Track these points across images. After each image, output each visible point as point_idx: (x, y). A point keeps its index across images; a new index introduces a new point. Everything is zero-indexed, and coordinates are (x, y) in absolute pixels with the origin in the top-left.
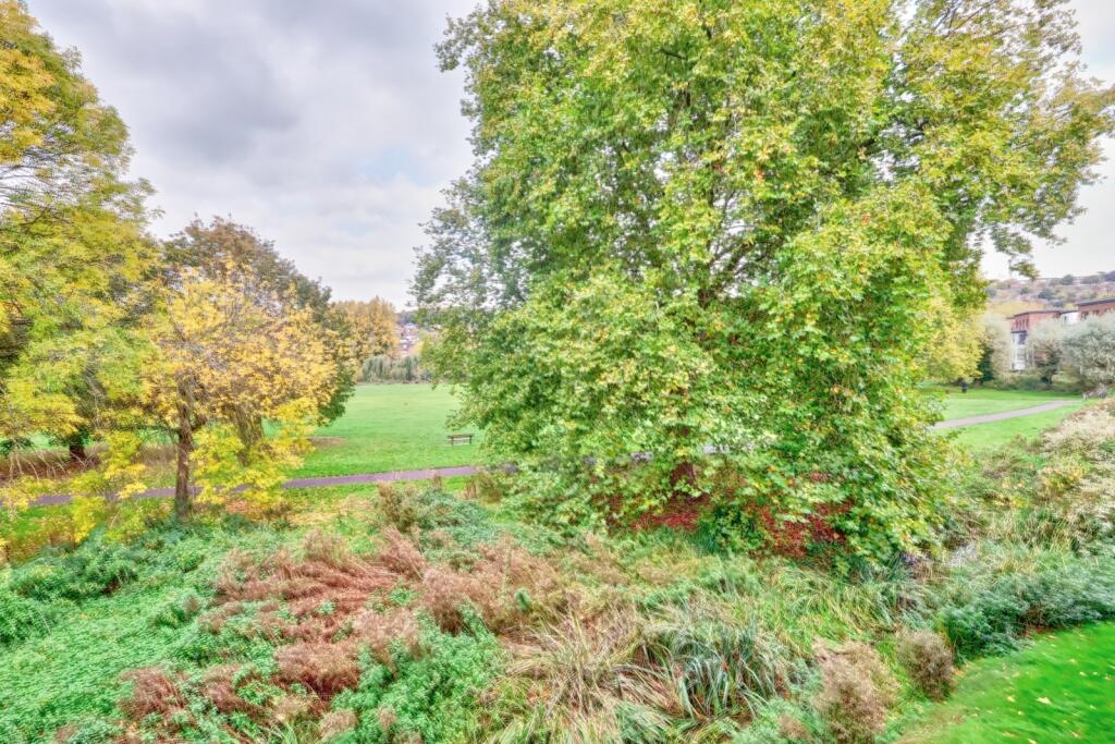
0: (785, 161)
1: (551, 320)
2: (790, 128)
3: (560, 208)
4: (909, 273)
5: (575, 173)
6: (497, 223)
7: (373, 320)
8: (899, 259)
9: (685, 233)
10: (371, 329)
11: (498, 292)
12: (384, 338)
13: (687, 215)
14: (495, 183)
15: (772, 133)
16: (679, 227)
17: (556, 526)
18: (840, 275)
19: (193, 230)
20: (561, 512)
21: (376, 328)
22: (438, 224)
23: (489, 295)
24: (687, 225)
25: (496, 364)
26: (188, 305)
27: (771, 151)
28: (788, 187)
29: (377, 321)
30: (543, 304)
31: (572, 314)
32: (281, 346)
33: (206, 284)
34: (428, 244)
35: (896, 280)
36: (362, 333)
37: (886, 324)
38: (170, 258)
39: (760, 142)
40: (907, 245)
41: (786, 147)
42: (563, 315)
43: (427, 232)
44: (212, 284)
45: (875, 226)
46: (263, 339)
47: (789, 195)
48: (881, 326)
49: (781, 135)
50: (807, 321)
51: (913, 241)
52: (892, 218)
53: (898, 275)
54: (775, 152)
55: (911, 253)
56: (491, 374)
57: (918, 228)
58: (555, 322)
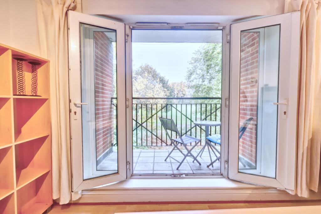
7: (181, 87)
10: (181, 90)
12: (184, 92)
19: (141, 67)
21: (182, 90)
22: (193, 61)
26: (138, 84)
29: (182, 88)
32: (155, 93)
33: (142, 79)
34: (191, 67)
36: (178, 91)
38: (136, 74)
43: (190, 64)
44: (143, 79)
46: (151, 91)
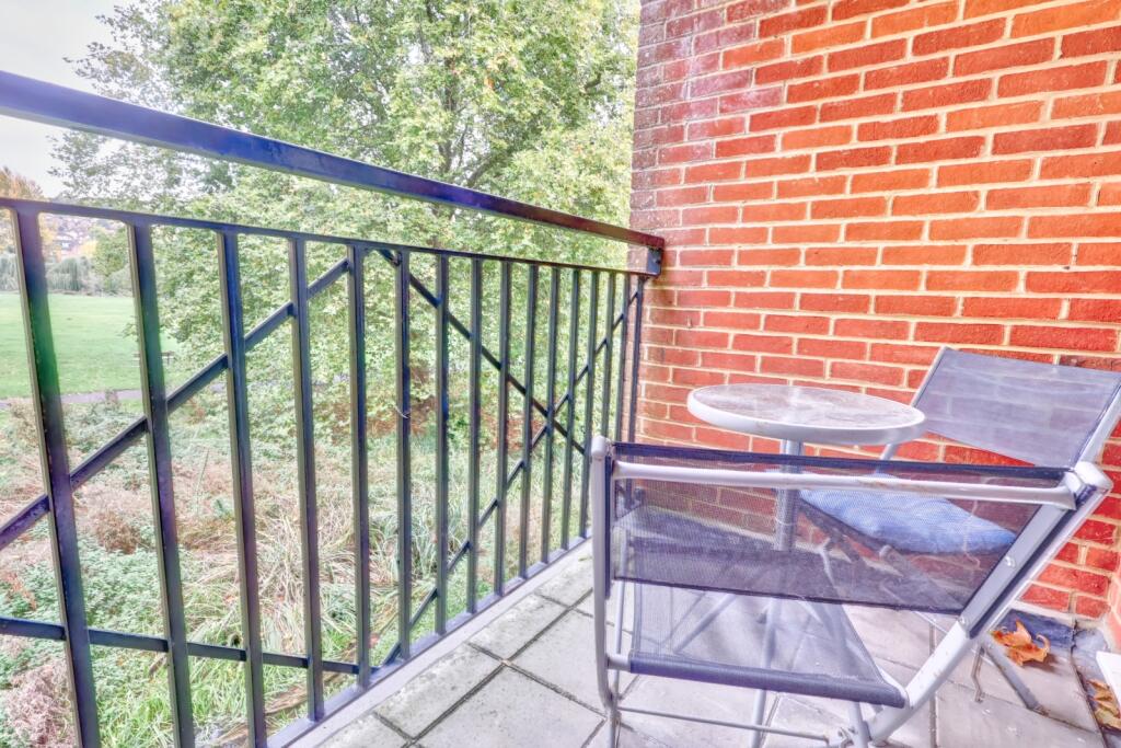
0: (514, 77)
1: (267, 210)
2: (520, 45)
3: (273, 75)
4: (606, 203)
5: (294, 37)
6: (191, 81)
8: (600, 189)
9: (416, 131)
11: (197, 173)
13: (418, 112)
14: (182, 22)
15: (504, 44)
16: (408, 122)
17: (275, 439)
18: (553, 196)
20: (280, 425)
22: (97, 65)
23: (186, 178)
24: (417, 122)
25: (198, 262)
27: (500, 62)
28: (516, 104)
30: (256, 191)
31: (292, 206)
35: (597, 207)
37: (588, 246)
39: (490, 49)
40: (607, 178)
41: (514, 62)
42: (281, 207)
45: (584, 157)
47: (517, 113)
48: (584, 247)
49: (511, 49)
50: (525, 236)
51: (611, 175)
52: (598, 152)
53: (598, 204)
54: (505, 65)
55: (608, 186)
56: (191, 274)
57: (616, 164)
58: (271, 213)
